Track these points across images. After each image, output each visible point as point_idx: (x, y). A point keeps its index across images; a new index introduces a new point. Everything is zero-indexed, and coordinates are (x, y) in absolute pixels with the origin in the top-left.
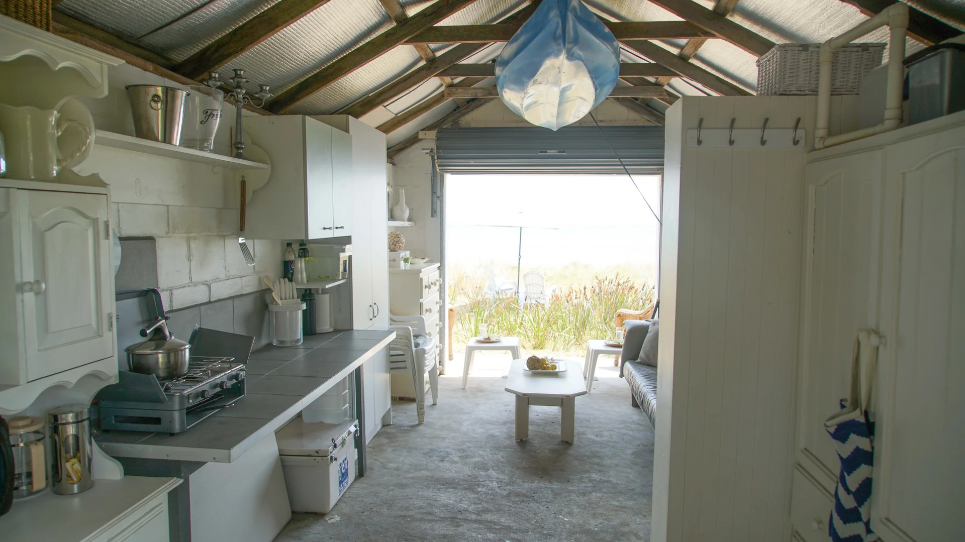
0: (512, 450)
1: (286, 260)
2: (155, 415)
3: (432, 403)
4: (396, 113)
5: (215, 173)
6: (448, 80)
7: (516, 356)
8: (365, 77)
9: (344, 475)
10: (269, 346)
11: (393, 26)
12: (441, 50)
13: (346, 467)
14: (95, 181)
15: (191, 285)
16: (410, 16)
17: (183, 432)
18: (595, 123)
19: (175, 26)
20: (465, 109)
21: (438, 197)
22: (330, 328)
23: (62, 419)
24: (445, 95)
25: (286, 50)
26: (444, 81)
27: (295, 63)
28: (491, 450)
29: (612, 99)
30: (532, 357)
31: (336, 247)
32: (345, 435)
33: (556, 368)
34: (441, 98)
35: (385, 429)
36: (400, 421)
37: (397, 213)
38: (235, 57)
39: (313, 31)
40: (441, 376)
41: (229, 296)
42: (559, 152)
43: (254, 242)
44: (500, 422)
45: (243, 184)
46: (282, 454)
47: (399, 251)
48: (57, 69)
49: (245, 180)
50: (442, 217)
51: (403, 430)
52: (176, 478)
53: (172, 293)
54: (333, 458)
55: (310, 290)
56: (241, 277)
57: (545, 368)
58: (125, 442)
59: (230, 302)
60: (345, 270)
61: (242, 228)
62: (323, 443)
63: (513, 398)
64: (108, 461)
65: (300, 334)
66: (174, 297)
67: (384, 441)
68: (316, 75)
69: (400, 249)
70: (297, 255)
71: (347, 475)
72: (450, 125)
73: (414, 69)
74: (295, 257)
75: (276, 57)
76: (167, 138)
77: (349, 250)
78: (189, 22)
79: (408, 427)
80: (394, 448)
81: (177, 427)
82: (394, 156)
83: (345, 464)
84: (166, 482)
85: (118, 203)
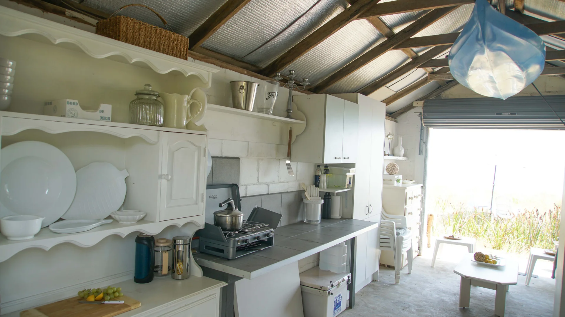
0: (455, 313)
1: (316, 175)
2: (221, 248)
3: (408, 272)
4: (396, 90)
5: (274, 126)
6: (430, 69)
7: (470, 250)
8: (372, 71)
9: (338, 305)
10: (302, 222)
11: (385, 40)
12: (421, 51)
13: (340, 300)
14: (203, 128)
15: (258, 184)
16: (397, 33)
17: (233, 259)
18: (539, 94)
19: (259, 50)
20: (445, 87)
21: (424, 143)
22: (340, 215)
23: (177, 242)
24: (428, 79)
25: (320, 58)
26: (427, 70)
27: (327, 65)
28: (439, 310)
29: (559, 76)
30: (478, 253)
31: (345, 169)
32: (340, 280)
33: (496, 263)
34: (425, 81)
35: (373, 283)
36: (384, 280)
37: (396, 151)
38: (289, 64)
39: (335, 47)
40: (419, 256)
41: (280, 192)
42: (511, 114)
43: (297, 163)
44: (451, 293)
45: (291, 131)
46: (302, 285)
47: (395, 175)
48: (187, 76)
49: (292, 129)
50: (426, 155)
51: (384, 286)
52: (224, 282)
53: (247, 187)
54: (330, 293)
55: (329, 193)
56: (288, 182)
57: (487, 262)
58: (206, 259)
59: (280, 195)
60: (350, 183)
61: (289, 156)
62: (324, 283)
63: (459, 278)
64: (196, 267)
65: (319, 217)
66: (248, 189)
67: (371, 290)
68: (340, 71)
69: (396, 174)
70: (323, 173)
71: (340, 305)
72: (434, 98)
73: (404, 64)
74: (322, 173)
75: (315, 62)
76: (247, 108)
77: (352, 172)
78: (266, 48)
79: (388, 284)
80: (376, 296)
81: (231, 256)
82: (397, 117)
83: (339, 298)
84: (218, 283)
85: (222, 140)
